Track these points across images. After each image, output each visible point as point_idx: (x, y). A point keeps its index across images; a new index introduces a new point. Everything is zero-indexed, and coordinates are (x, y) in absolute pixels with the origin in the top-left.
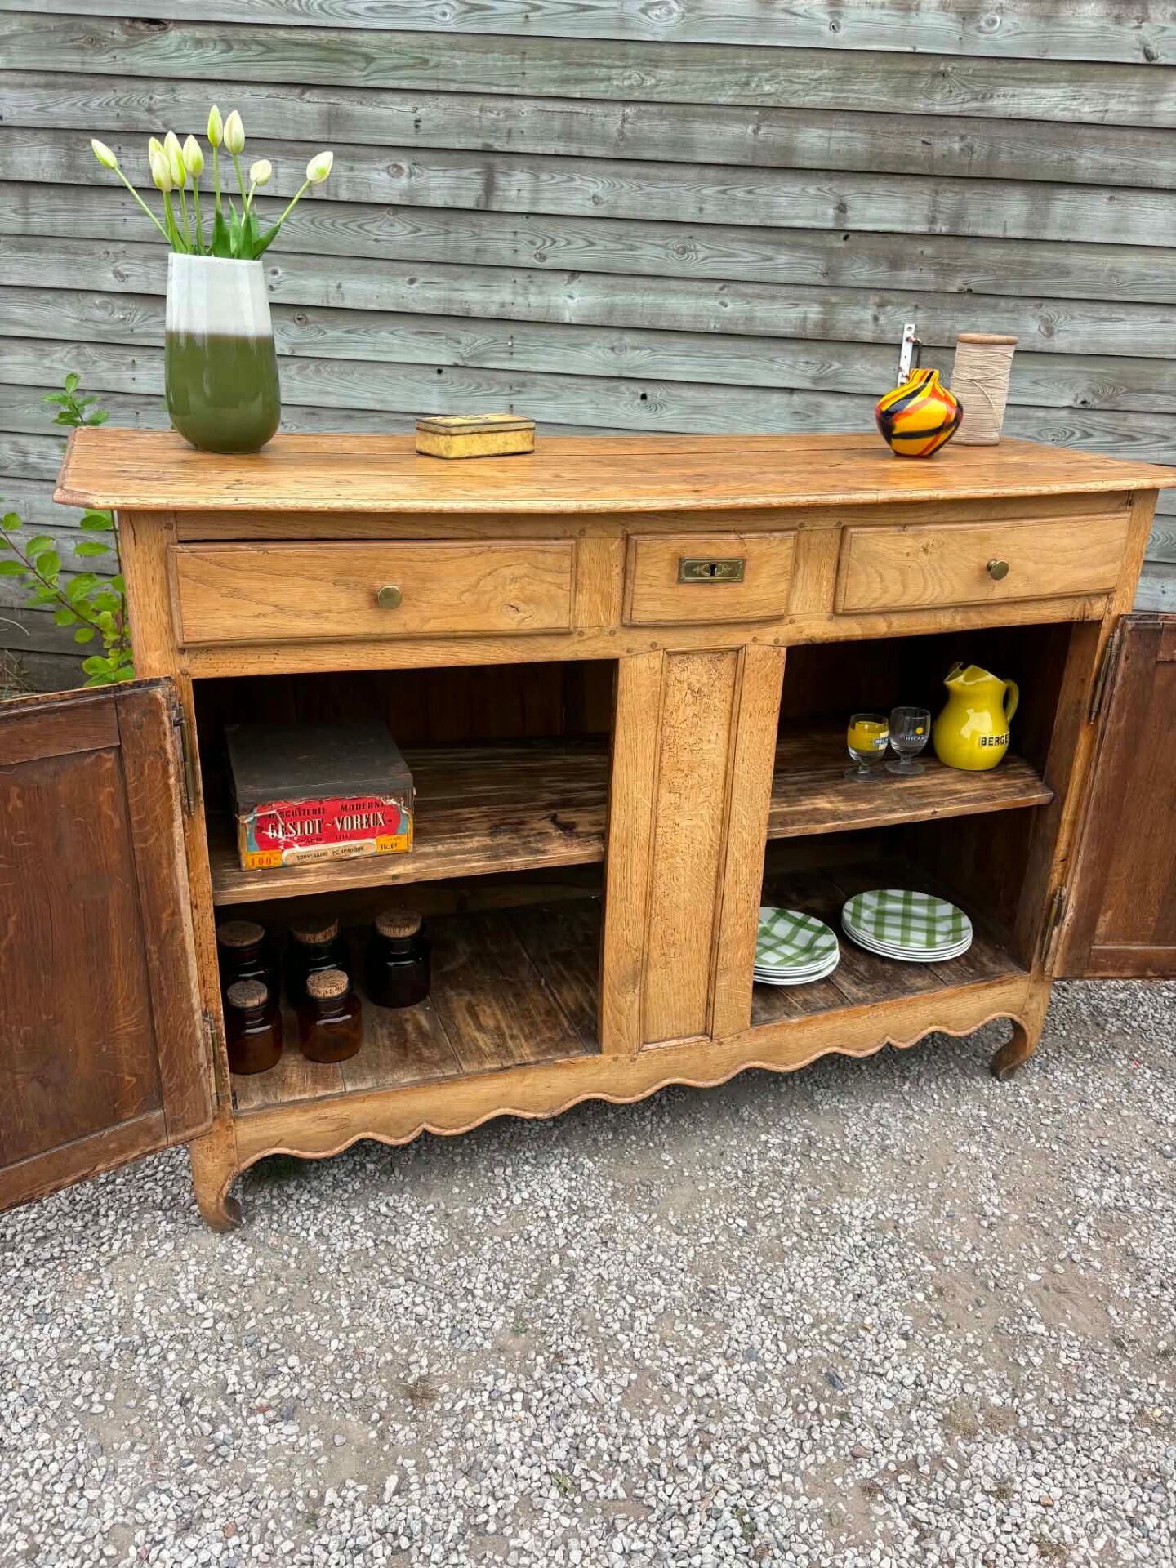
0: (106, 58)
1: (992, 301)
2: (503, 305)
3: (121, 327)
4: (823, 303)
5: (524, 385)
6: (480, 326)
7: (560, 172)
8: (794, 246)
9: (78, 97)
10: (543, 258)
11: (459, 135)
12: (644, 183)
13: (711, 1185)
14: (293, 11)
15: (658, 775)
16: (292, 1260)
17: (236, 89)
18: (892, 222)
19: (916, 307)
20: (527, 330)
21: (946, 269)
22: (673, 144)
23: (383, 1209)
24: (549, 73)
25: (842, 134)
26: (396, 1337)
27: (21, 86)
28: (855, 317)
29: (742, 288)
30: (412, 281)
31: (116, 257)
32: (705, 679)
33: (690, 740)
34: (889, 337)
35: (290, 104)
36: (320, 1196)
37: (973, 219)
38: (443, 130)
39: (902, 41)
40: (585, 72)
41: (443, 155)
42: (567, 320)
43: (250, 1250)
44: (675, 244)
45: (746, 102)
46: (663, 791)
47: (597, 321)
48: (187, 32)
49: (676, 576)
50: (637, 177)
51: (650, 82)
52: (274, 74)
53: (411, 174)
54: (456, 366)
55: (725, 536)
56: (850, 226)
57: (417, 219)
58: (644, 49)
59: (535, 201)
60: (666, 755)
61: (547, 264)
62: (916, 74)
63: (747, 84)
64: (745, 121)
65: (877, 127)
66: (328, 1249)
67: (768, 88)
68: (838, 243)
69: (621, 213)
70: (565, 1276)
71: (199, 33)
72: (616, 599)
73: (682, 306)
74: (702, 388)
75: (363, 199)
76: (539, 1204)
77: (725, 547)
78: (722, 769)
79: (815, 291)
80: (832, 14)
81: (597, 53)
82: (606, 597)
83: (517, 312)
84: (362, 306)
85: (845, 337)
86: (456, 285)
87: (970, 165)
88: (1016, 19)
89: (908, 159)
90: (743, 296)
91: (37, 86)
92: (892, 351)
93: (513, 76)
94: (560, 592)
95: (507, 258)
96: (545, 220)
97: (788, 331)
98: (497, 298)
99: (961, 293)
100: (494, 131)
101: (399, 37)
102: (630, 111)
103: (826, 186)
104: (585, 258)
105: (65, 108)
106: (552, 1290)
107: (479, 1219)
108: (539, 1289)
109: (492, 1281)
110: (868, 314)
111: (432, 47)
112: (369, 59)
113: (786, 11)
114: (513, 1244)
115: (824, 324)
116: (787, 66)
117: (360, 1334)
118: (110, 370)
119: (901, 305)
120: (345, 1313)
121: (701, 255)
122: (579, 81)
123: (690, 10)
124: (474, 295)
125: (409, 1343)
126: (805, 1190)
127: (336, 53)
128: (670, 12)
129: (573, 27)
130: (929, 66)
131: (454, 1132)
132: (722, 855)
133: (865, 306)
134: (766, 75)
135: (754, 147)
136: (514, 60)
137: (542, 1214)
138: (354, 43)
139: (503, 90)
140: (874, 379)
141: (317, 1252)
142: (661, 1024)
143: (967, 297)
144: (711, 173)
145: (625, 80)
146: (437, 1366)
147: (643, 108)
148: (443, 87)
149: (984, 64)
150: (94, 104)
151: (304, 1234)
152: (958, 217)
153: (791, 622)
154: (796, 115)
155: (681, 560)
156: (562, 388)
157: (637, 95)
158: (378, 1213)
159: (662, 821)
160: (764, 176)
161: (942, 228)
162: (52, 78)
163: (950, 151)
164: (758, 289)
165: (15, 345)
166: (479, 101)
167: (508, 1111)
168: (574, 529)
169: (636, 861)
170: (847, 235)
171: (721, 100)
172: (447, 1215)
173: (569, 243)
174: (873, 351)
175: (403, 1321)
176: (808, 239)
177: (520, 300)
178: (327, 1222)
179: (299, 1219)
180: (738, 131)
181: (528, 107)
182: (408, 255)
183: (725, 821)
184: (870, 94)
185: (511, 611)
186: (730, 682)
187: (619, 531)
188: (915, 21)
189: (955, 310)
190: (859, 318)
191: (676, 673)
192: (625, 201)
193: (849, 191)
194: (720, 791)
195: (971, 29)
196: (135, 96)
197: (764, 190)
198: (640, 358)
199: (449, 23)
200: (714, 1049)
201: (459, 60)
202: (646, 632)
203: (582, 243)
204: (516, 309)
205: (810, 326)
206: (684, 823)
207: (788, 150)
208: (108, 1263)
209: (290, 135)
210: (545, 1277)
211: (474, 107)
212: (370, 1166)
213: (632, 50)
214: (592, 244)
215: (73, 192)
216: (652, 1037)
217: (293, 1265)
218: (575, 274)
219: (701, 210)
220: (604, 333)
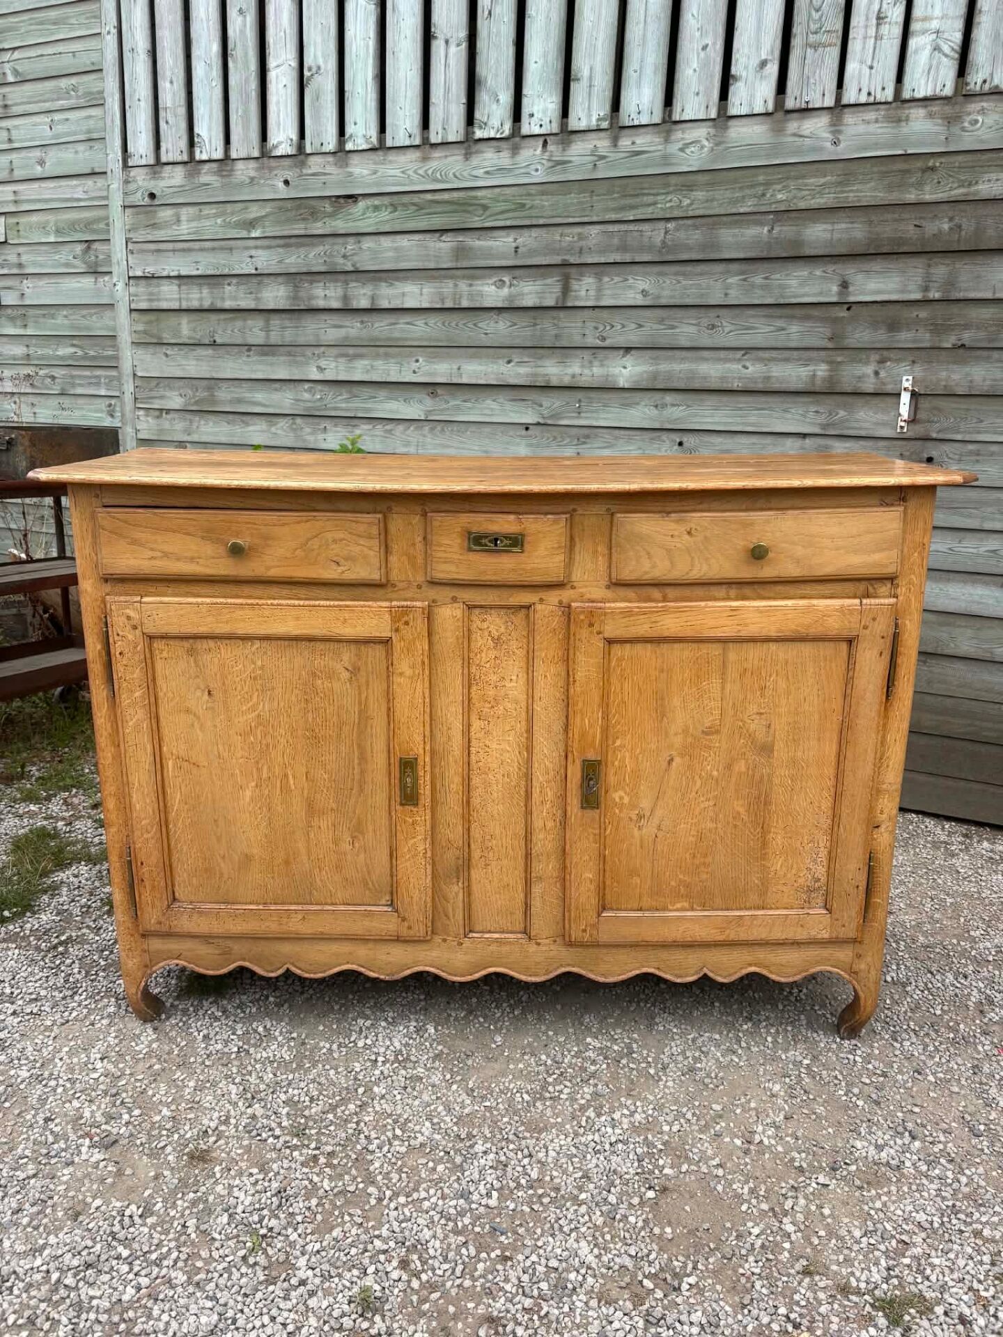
0: (319, 224)
1: (985, 353)
2: (573, 376)
3: (318, 404)
4: (830, 363)
5: (588, 437)
6: (556, 393)
7: (618, 275)
8: (807, 318)
9: (302, 251)
10: (604, 339)
11: (545, 255)
12: (681, 278)
13: (521, 1066)
14: (436, 180)
15: (468, 704)
16: (177, 1049)
17: (398, 237)
18: (889, 293)
19: (914, 362)
20: (593, 394)
21: (938, 329)
22: (704, 247)
23: (261, 1029)
24: (612, 204)
25: (844, 226)
27: (269, 247)
28: (858, 373)
29: (761, 354)
30: (509, 362)
31: (319, 357)
32: (502, 630)
33: (494, 678)
34: (889, 388)
35: (432, 244)
36: (224, 1012)
37: (964, 285)
38: (532, 252)
39: (893, 146)
40: (638, 200)
41: (534, 271)
42: (621, 385)
43: (154, 1036)
44: (705, 322)
45: (763, 209)
46: (474, 718)
47: (644, 385)
48: (369, 202)
49: (466, 544)
50: (676, 274)
51: (686, 202)
52: (423, 225)
53: (511, 285)
54: (538, 424)
55: (505, 516)
56: (852, 299)
57: (515, 317)
58: (681, 179)
59: (598, 298)
60: (474, 688)
61: (607, 343)
62: (908, 171)
63: (764, 195)
64: (762, 224)
65: (873, 218)
66: (205, 1047)
67: (780, 196)
68: (843, 313)
69: (664, 302)
70: (360, 1103)
71: (377, 201)
72: (420, 560)
73: (712, 371)
74: (728, 435)
75: (478, 305)
76: (375, 1050)
77: (504, 524)
78: (524, 704)
79: (823, 353)
80: (833, 133)
81: (646, 185)
82: (412, 559)
83: (585, 381)
84: (474, 382)
85: (849, 390)
86: (539, 363)
87: (959, 241)
88: (996, 117)
89: (901, 241)
90: (761, 360)
91: (279, 246)
92: (894, 400)
93: (584, 210)
94: (372, 553)
95: (577, 340)
96: (605, 312)
97: (800, 386)
98: (570, 371)
99: (955, 347)
100: (569, 250)
101: (508, 191)
102: (670, 225)
103: (831, 268)
104: (633, 337)
105: (294, 260)
106: (343, 1111)
107: (324, 1051)
108: (334, 1108)
110: (869, 370)
111: (529, 195)
112: (485, 208)
113: (795, 135)
114: (336, 1073)
115: (830, 379)
116: (797, 178)
118: (312, 434)
119: (898, 361)
121: (727, 330)
122: (632, 207)
123: (717, 145)
124: (553, 370)
126: (596, 1085)
127: (463, 206)
128: (703, 147)
129: (629, 169)
130: (919, 164)
131: (312, 976)
132: (528, 777)
133: (867, 363)
134: (779, 187)
135: (769, 242)
136: (585, 197)
137: (373, 1057)
138: (475, 198)
139: (577, 220)
140: (877, 424)
141: (197, 1048)
142: (483, 917)
143: (961, 351)
144: (735, 267)
145: (667, 203)
147: (681, 222)
148: (535, 222)
149: (969, 157)
150: (311, 256)
151: (196, 1034)
152: (951, 283)
153: (573, 588)
154: (804, 214)
155: (470, 533)
156: (616, 438)
157: (676, 213)
158: (255, 1031)
159: (474, 743)
160: (777, 265)
161: (935, 294)
162: (287, 241)
163: (940, 231)
164: (774, 354)
165: (256, 419)
166: (560, 230)
167: (354, 967)
168: (383, 506)
169: (452, 772)
170: (850, 306)
171: (742, 210)
172: (303, 1043)
173: (623, 326)
174: (876, 400)
176: (815, 312)
177: (586, 371)
178: (217, 1029)
179: (199, 1024)
180: (755, 234)
181: (594, 230)
182: (508, 343)
183: (530, 748)
184: (867, 191)
185: (334, 566)
186: (525, 633)
187: (418, 509)
188: (905, 129)
189: (949, 363)
190: (864, 373)
191: (477, 623)
192: (666, 293)
193: (850, 271)
194: (524, 723)
195: (956, 130)
196: (336, 247)
197: (778, 276)
198: (678, 412)
199: (539, 177)
200: (532, 948)
201: (546, 201)
202: (448, 588)
203: (633, 326)
204: (584, 378)
205: (818, 382)
206: (494, 746)
207: (798, 243)
208: (63, 1024)
209: (432, 266)
210: (344, 1101)
211: (556, 234)
212: (271, 999)
213: (673, 180)
214: (641, 326)
215: (296, 315)
216: (478, 928)
217: (176, 1053)
218: (628, 350)
219: (726, 295)
220: (649, 394)
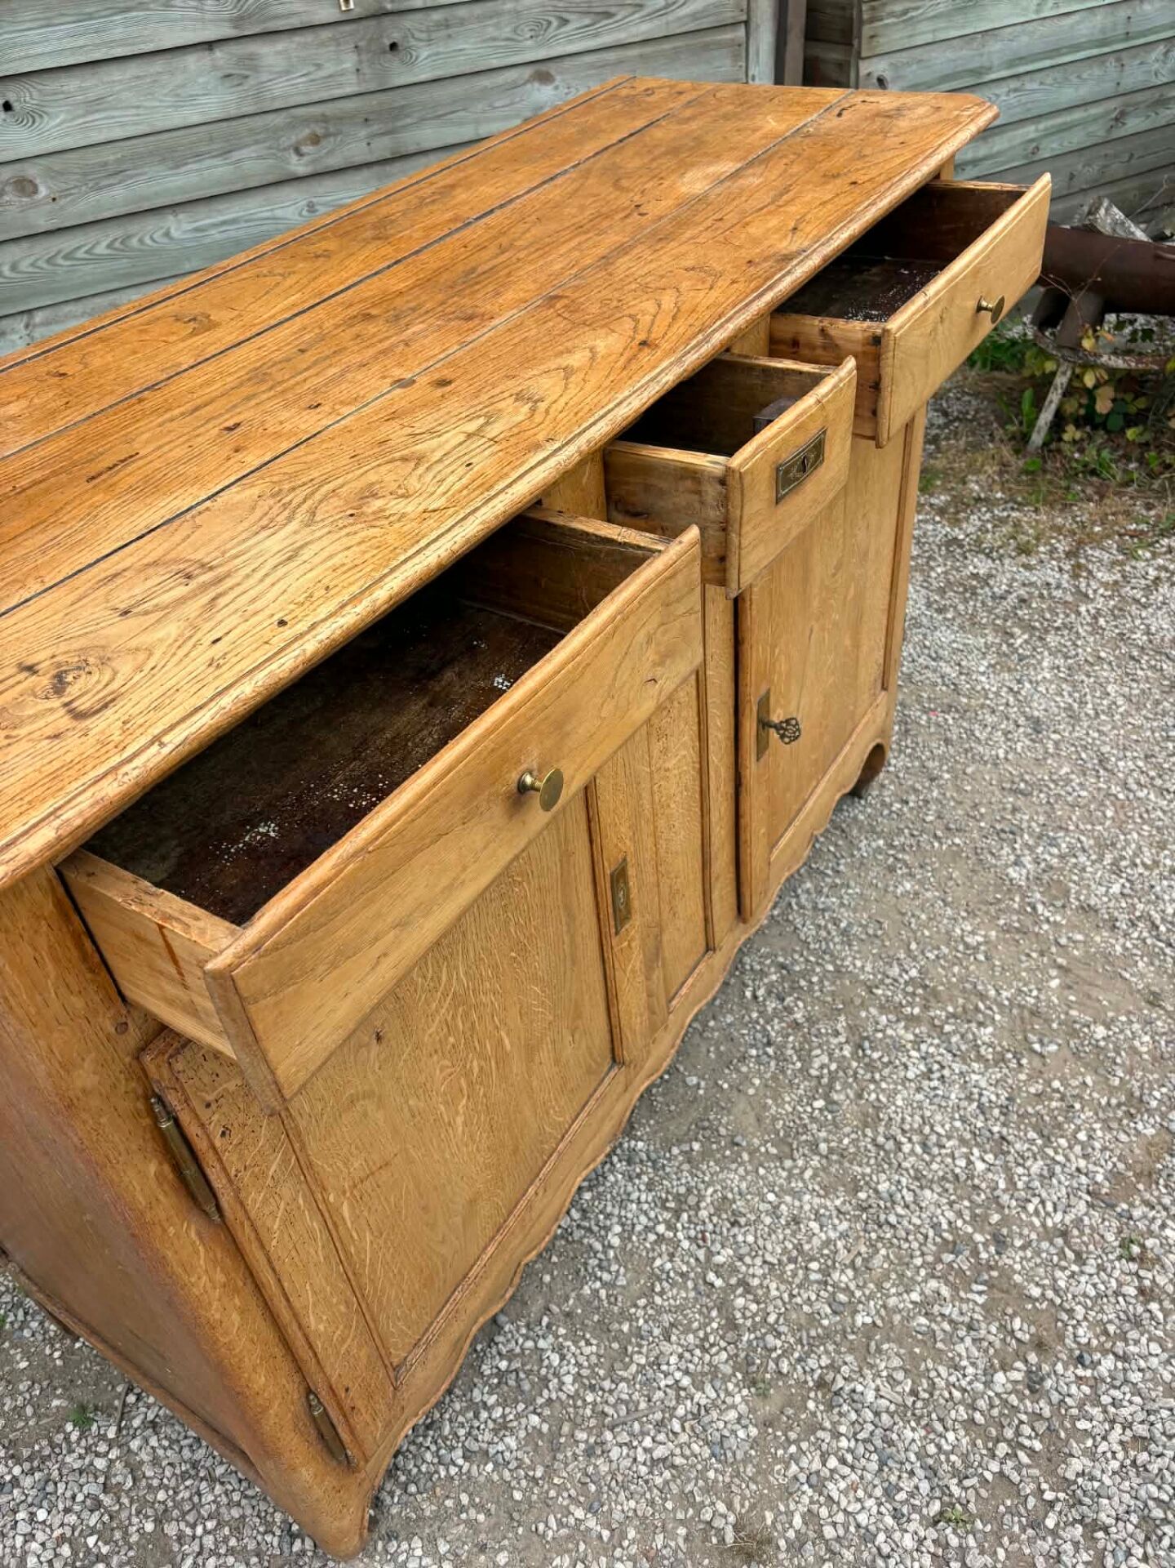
13: (757, 1082)
16: (472, 1512)
26: (669, 1505)
43: (417, 1543)
66: (496, 1464)
70: (740, 1290)
76: (638, 1228)
106: (744, 1317)
107: (603, 1293)
108: (732, 1325)
109: (687, 1355)
114: (662, 1293)
117: (632, 1534)
120: (592, 1523)
125: (687, 1499)
141: (489, 1479)
146: (737, 1501)
151: (453, 1470)
155: (778, 469)
158: (500, 1374)
172: (568, 1315)
175: (659, 1481)
178: (462, 1432)
179: (428, 1456)
210: (724, 1306)
217: (481, 1517)
